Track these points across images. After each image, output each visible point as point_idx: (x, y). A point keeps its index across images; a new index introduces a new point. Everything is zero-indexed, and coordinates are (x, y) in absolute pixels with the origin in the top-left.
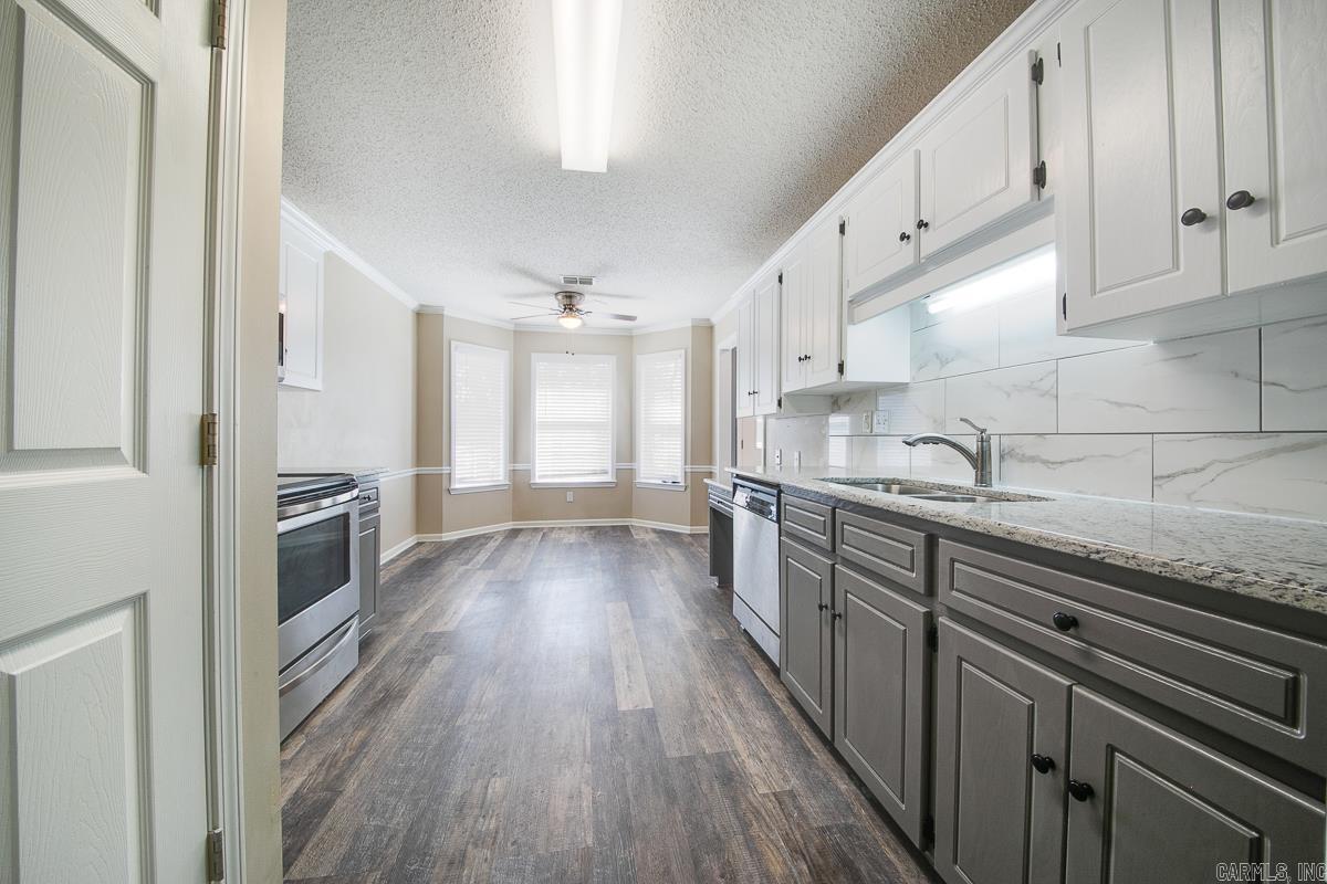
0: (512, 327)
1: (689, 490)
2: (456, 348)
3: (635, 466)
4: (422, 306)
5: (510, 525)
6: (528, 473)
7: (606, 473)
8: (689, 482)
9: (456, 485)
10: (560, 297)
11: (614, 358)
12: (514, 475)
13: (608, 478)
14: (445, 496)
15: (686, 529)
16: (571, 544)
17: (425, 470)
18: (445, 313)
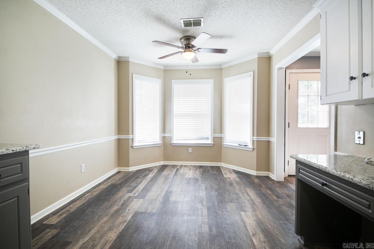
0: (163, 68)
1: (255, 150)
2: (135, 77)
3: (223, 135)
4: (119, 57)
5: (162, 163)
6: (170, 138)
7: (208, 139)
8: (255, 147)
9: (136, 144)
10: (182, 40)
11: (212, 80)
12: (164, 139)
13: (210, 142)
14: (130, 149)
15: (253, 173)
16: (190, 179)
17: (122, 137)
18: (130, 60)
